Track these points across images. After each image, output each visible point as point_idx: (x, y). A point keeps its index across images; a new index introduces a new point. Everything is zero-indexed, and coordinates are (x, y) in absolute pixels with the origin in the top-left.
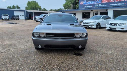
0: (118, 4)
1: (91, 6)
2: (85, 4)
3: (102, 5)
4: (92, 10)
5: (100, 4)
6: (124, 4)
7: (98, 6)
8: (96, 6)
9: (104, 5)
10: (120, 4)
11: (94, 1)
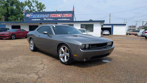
0: (65, 19)
1: (40, 20)
2: (32, 17)
3: (50, 19)
4: (41, 24)
5: (48, 18)
6: (69, 19)
7: (46, 19)
8: (45, 19)
9: (52, 19)
10: (66, 19)
11: (42, 15)
